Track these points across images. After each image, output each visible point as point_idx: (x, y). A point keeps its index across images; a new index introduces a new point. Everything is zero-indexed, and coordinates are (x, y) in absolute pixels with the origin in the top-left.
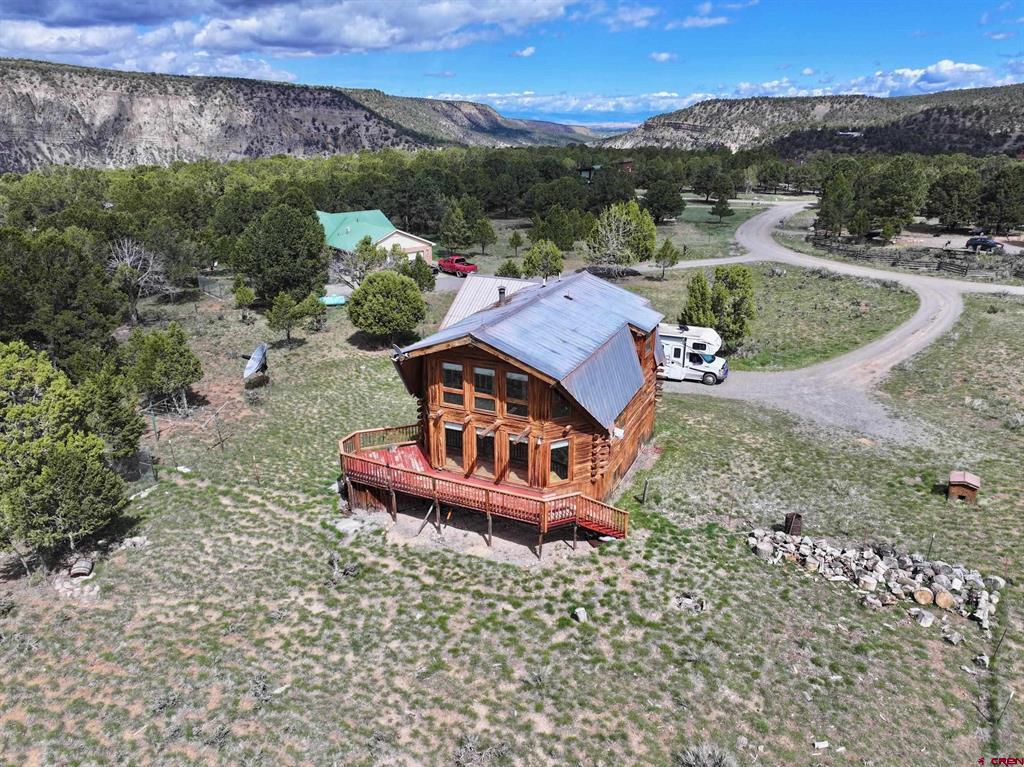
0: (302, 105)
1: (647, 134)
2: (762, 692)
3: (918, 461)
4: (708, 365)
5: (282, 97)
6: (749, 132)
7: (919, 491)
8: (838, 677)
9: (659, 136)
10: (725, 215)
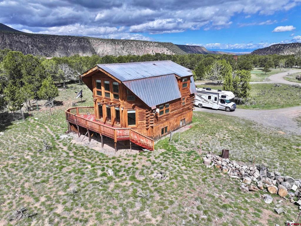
0: (150, 47)
2: (163, 216)
4: (227, 104)
5: (145, 45)
7: (297, 151)
8: (205, 217)
10: (267, 72)
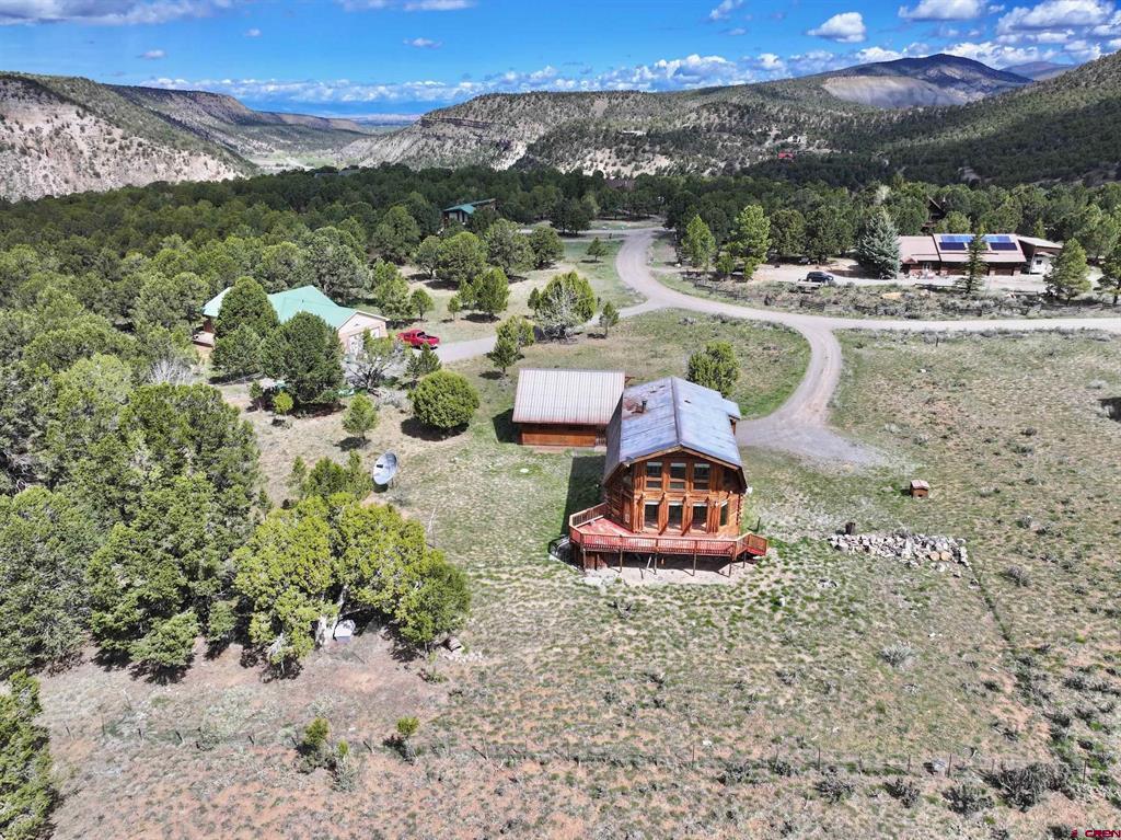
1: (427, 131)
2: (893, 619)
3: (885, 475)
6: (533, 129)
7: (895, 495)
8: (920, 605)
9: (440, 133)
